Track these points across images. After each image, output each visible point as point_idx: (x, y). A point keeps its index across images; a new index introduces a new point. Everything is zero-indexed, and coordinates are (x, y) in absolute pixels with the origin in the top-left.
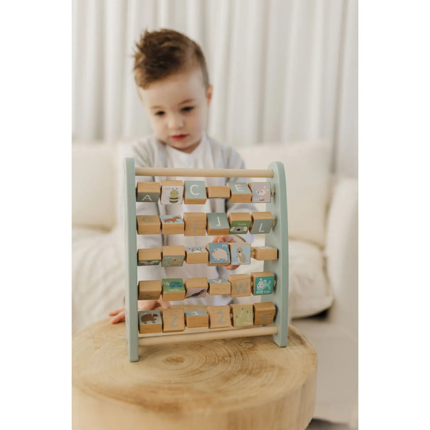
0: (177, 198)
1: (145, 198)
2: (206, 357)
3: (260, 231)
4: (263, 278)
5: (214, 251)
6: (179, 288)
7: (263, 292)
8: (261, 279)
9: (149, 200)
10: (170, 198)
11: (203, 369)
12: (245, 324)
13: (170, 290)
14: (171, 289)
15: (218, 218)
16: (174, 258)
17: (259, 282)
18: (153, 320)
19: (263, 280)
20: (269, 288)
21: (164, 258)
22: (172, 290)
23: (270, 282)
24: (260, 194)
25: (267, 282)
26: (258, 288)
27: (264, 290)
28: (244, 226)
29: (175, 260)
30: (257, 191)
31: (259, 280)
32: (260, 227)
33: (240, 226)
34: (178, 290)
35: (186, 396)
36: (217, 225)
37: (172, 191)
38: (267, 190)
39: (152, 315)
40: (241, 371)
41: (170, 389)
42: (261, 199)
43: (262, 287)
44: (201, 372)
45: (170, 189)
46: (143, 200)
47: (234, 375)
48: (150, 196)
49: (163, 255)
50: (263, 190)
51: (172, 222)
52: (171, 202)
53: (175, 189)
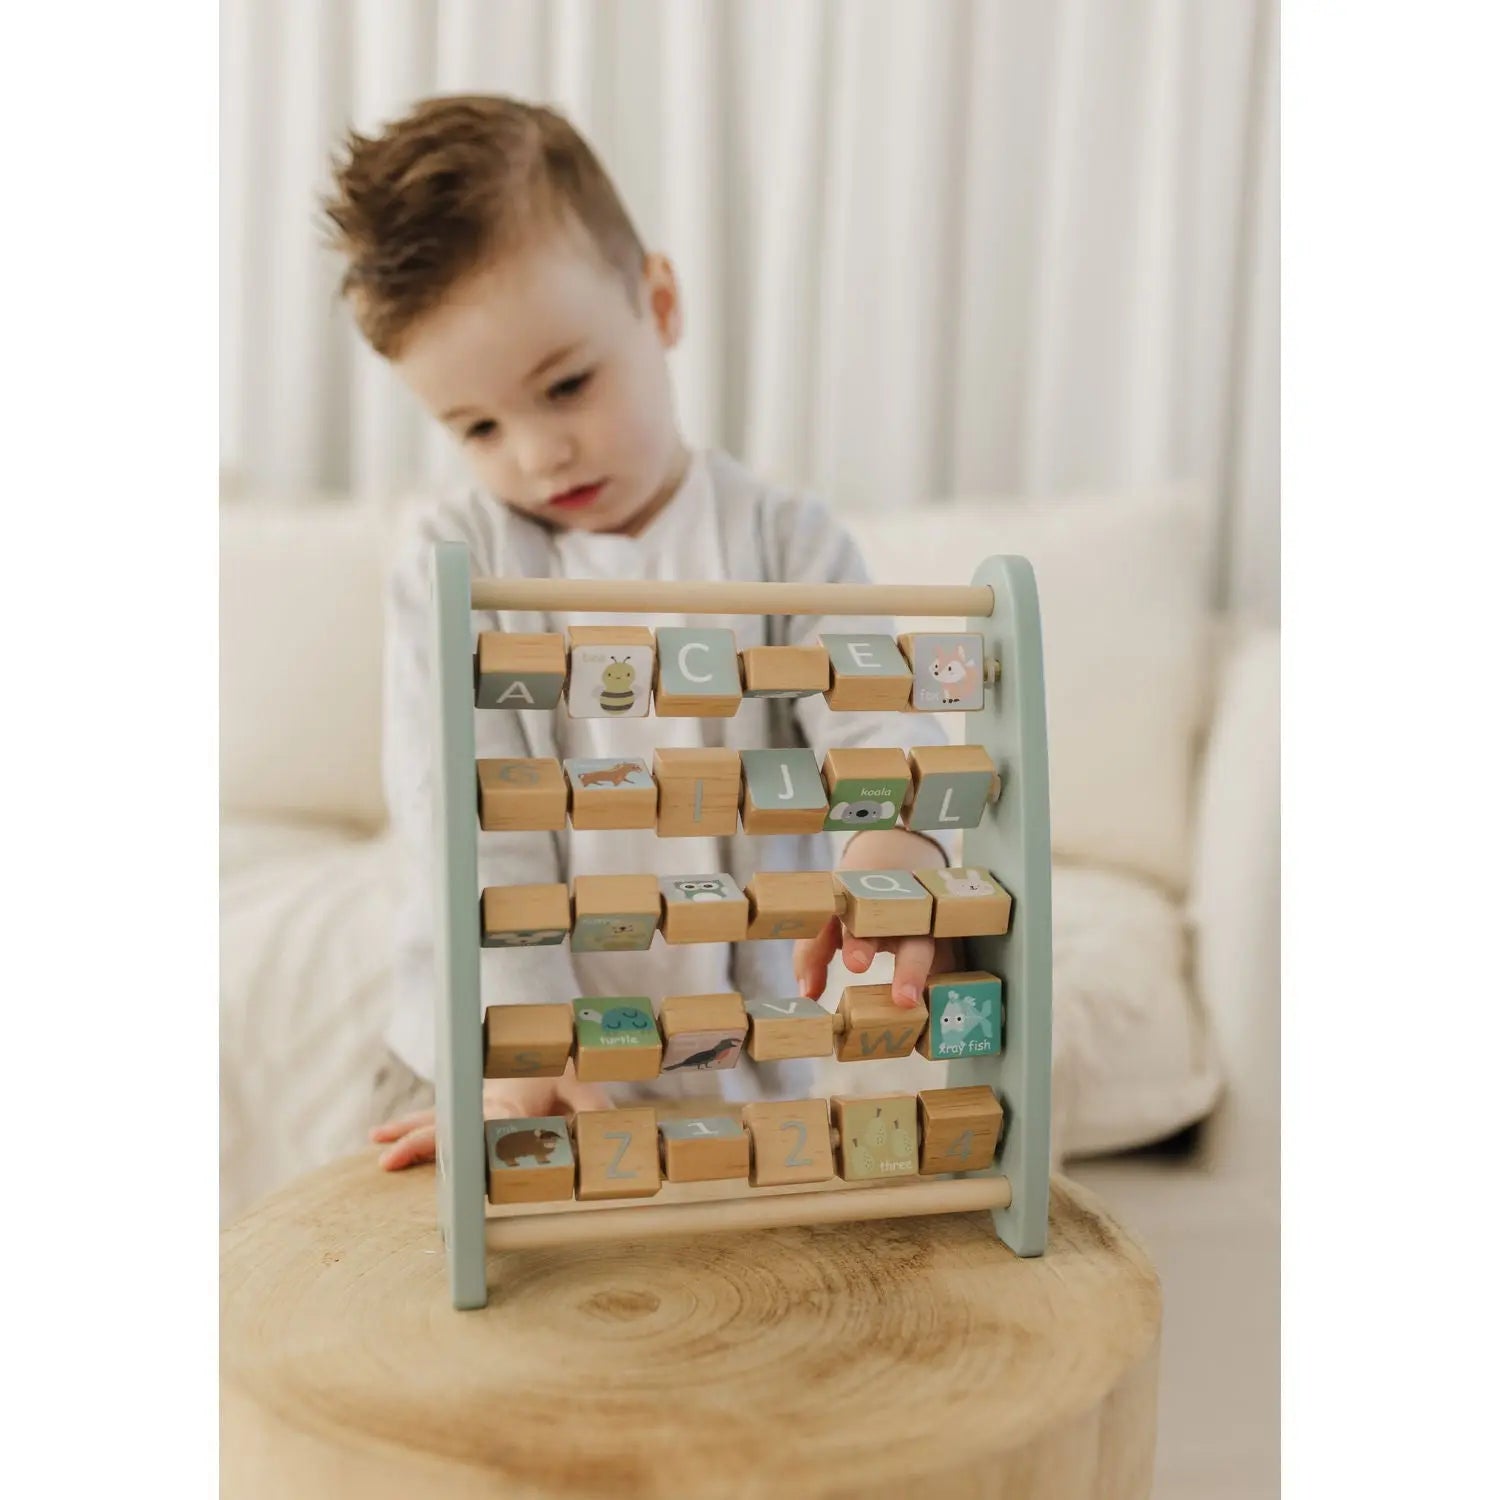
0: (630, 694)
1: (507, 695)
2: (738, 1290)
3: (943, 818)
6: (639, 1031)
9: (523, 699)
10: (606, 694)
11: (727, 1336)
12: (889, 1167)
13: (602, 1040)
14: (608, 1035)
15: (784, 767)
16: (618, 923)
18: (542, 1153)
19: (961, 998)
21: (581, 922)
22: (613, 1041)
24: (945, 677)
27: (967, 1040)
28: (881, 800)
29: (623, 929)
30: (932, 670)
32: (942, 802)
33: (866, 798)
34: (634, 1040)
35: (666, 1433)
36: (781, 796)
37: (612, 667)
38: (971, 663)
39: (538, 1134)
40: (873, 1343)
41: (605, 1408)
42: (947, 697)
44: (722, 1347)
45: (602, 659)
46: (500, 700)
47: (848, 1359)
48: (528, 688)
49: (580, 911)
50: (955, 665)
51: (611, 783)
52: (605, 707)
53: (620, 660)
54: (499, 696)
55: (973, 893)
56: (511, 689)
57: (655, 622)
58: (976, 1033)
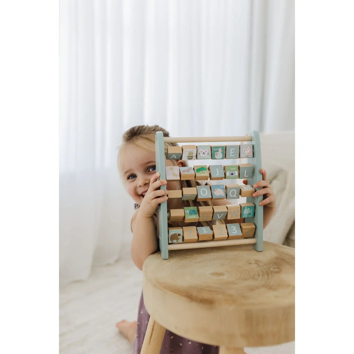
1: (172, 157)
3: (245, 176)
4: (248, 207)
5: (215, 190)
6: (195, 215)
7: (247, 216)
8: (246, 208)
9: (175, 158)
10: (188, 157)
13: (189, 217)
15: (217, 169)
16: (190, 196)
17: (245, 210)
19: (247, 208)
20: (252, 213)
21: (184, 195)
22: (191, 217)
23: (252, 210)
24: (246, 152)
25: (250, 210)
26: (244, 214)
27: (248, 215)
28: (234, 171)
29: (190, 197)
31: (245, 209)
32: (245, 173)
33: (232, 170)
34: (194, 217)
36: (217, 175)
37: (190, 152)
38: (250, 149)
39: (177, 234)
42: (247, 155)
43: (247, 213)
45: (188, 151)
46: (171, 158)
47: (257, 288)
48: (176, 156)
49: (184, 194)
50: (248, 150)
51: (187, 172)
52: (188, 159)
53: (191, 151)
54: (170, 158)
55: (248, 189)
56: (173, 156)
57: (197, 144)
58: (250, 214)
